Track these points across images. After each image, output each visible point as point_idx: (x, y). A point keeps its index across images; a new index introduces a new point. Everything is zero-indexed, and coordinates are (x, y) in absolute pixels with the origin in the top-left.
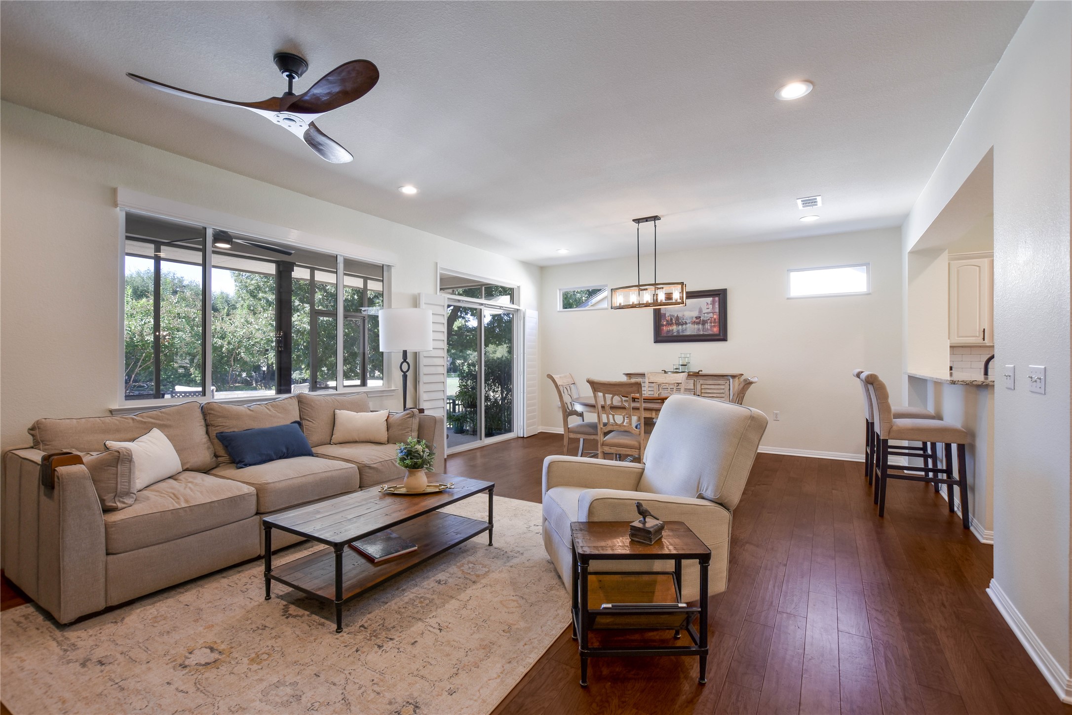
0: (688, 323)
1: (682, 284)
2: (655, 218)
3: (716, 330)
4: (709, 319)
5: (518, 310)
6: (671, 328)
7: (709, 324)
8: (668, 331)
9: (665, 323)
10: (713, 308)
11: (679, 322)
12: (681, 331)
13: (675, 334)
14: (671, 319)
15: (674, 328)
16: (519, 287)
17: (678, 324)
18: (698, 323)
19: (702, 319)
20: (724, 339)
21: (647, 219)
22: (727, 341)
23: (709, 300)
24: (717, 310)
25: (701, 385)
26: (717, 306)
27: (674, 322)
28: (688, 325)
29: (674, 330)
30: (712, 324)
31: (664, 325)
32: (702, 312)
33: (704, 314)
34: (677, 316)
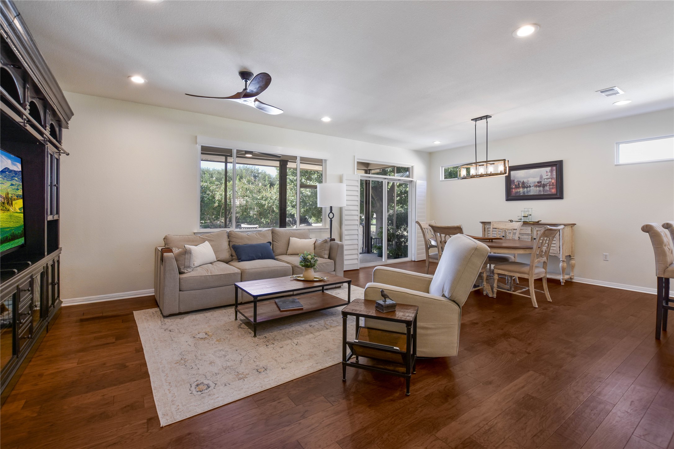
0: (531, 186)
1: (504, 160)
2: (487, 117)
3: (554, 191)
4: (548, 183)
5: (412, 181)
7: (548, 187)
8: (517, 193)
9: (514, 187)
10: (552, 175)
11: (524, 185)
12: (526, 192)
13: (522, 194)
14: (519, 184)
15: (521, 190)
16: (412, 167)
17: (524, 187)
18: (539, 186)
19: (542, 183)
20: (561, 197)
21: (481, 118)
22: (563, 199)
23: (548, 169)
24: (555, 176)
25: (537, 231)
26: (554, 173)
27: (521, 186)
28: (532, 187)
29: (521, 191)
30: (551, 187)
31: (513, 188)
32: (543, 178)
33: (544, 179)
34: (523, 181)
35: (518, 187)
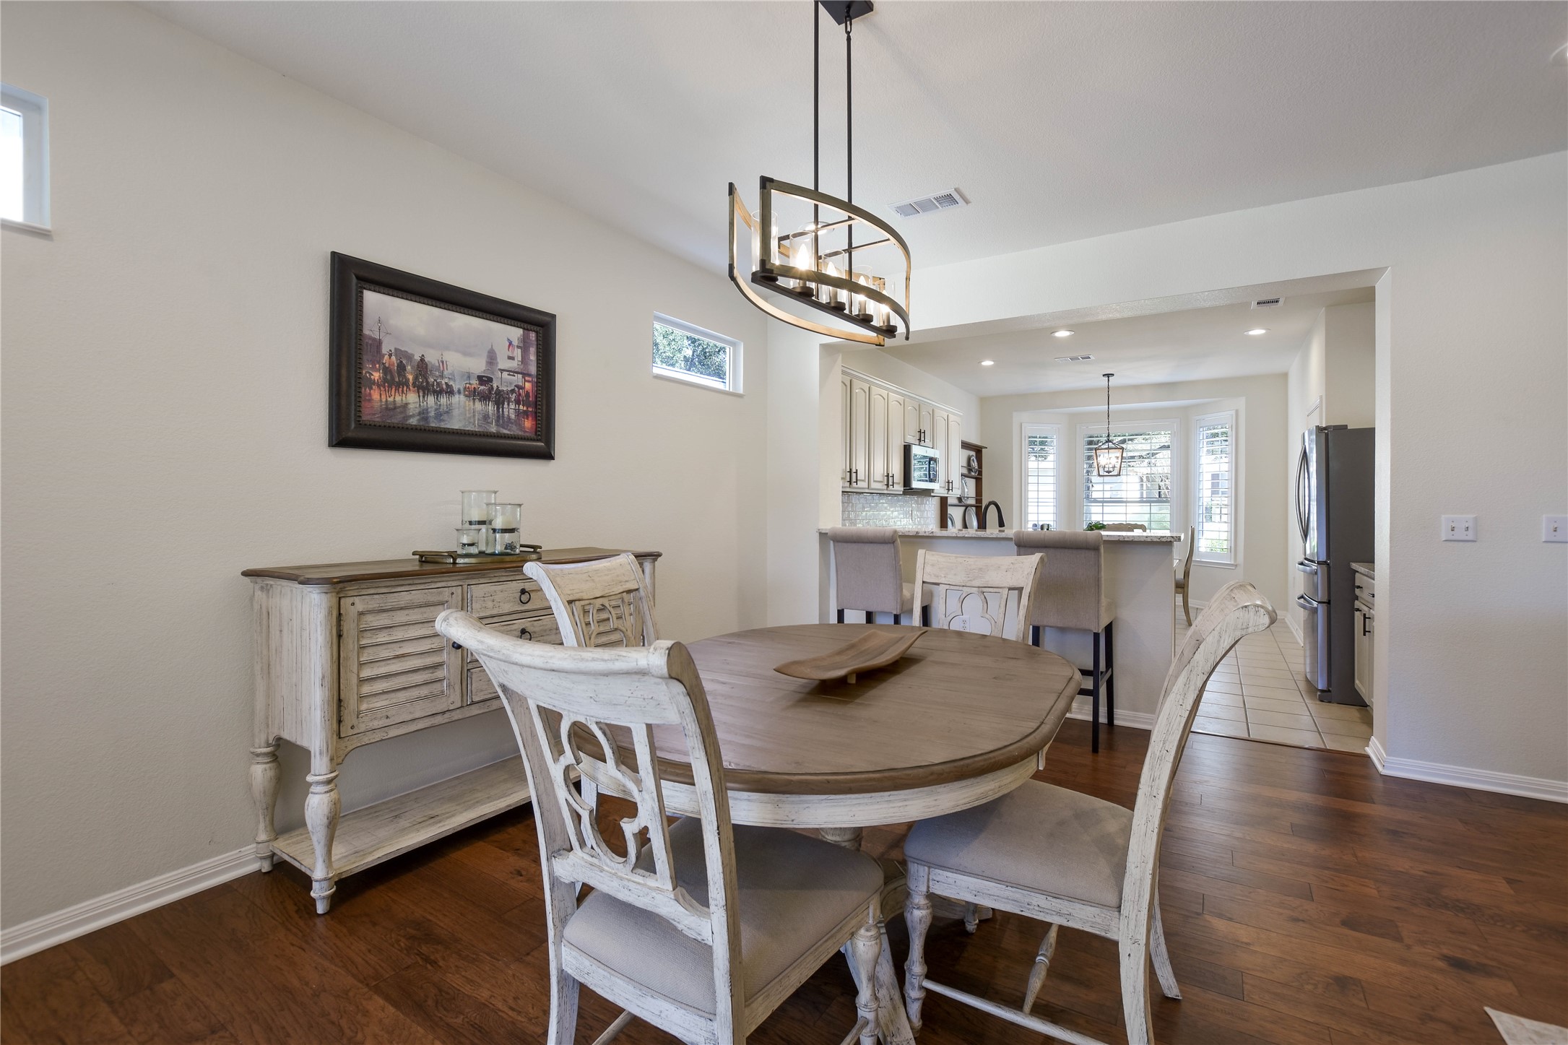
0: (455, 389)
3: (528, 424)
4: (513, 391)
6: (398, 398)
7: (511, 405)
8: (390, 409)
9: (376, 376)
10: (524, 360)
12: (432, 414)
13: (413, 421)
14: (401, 367)
17: (425, 388)
18: (484, 398)
19: (495, 388)
20: (546, 454)
22: (553, 458)
23: (515, 333)
24: (533, 369)
26: (533, 357)
27: (411, 377)
28: (457, 396)
29: (411, 406)
30: (521, 407)
31: (374, 383)
32: (497, 366)
33: (502, 371)
34: (422, 360)
35: (395, 380)
